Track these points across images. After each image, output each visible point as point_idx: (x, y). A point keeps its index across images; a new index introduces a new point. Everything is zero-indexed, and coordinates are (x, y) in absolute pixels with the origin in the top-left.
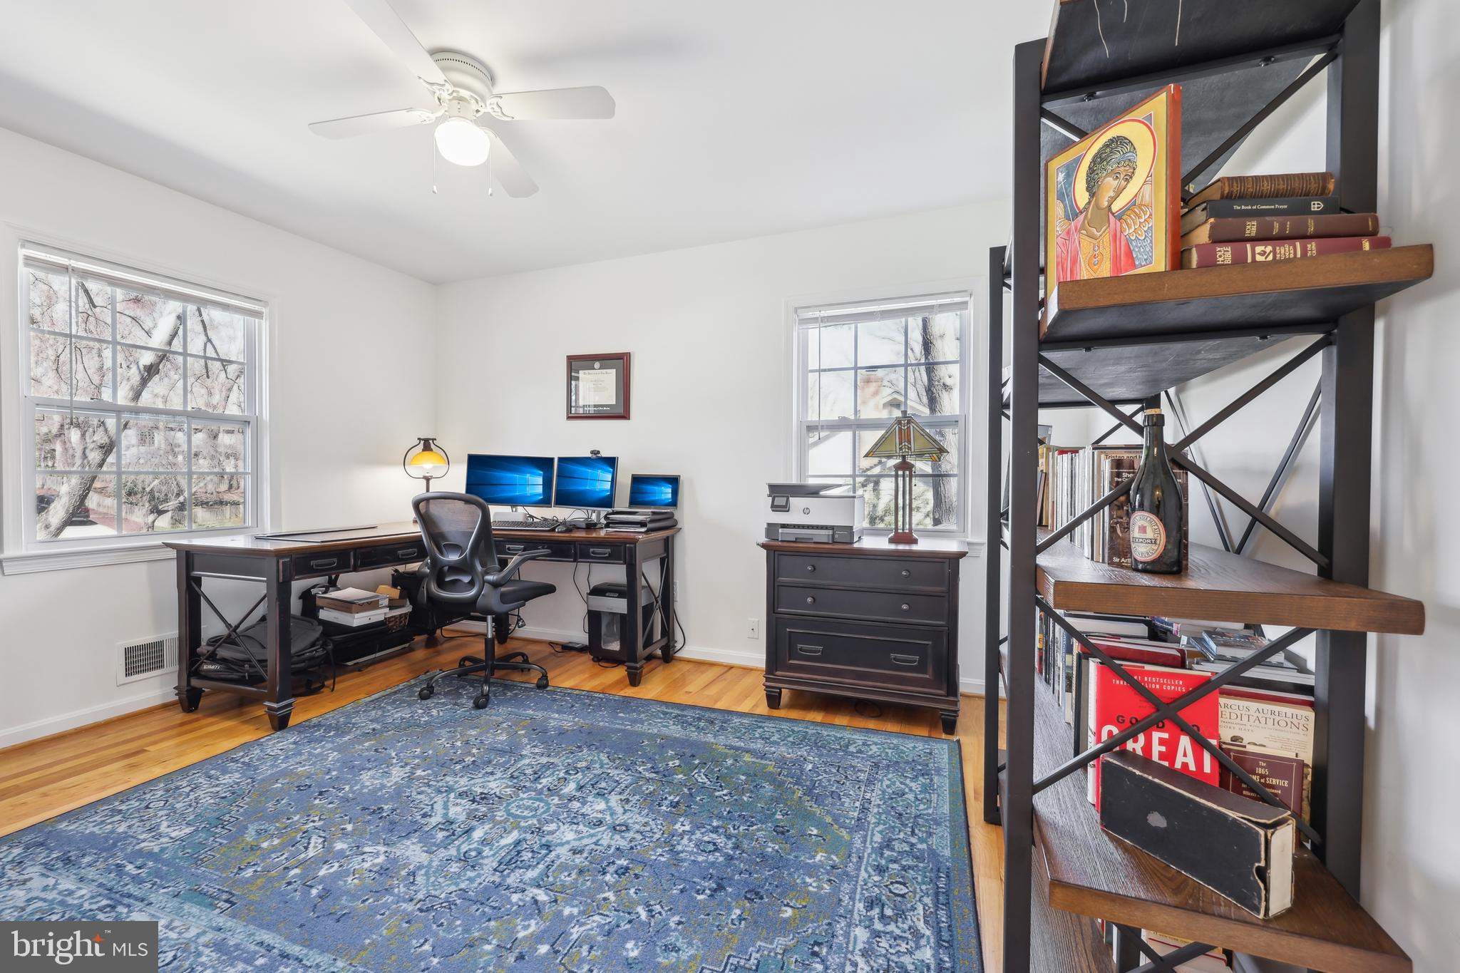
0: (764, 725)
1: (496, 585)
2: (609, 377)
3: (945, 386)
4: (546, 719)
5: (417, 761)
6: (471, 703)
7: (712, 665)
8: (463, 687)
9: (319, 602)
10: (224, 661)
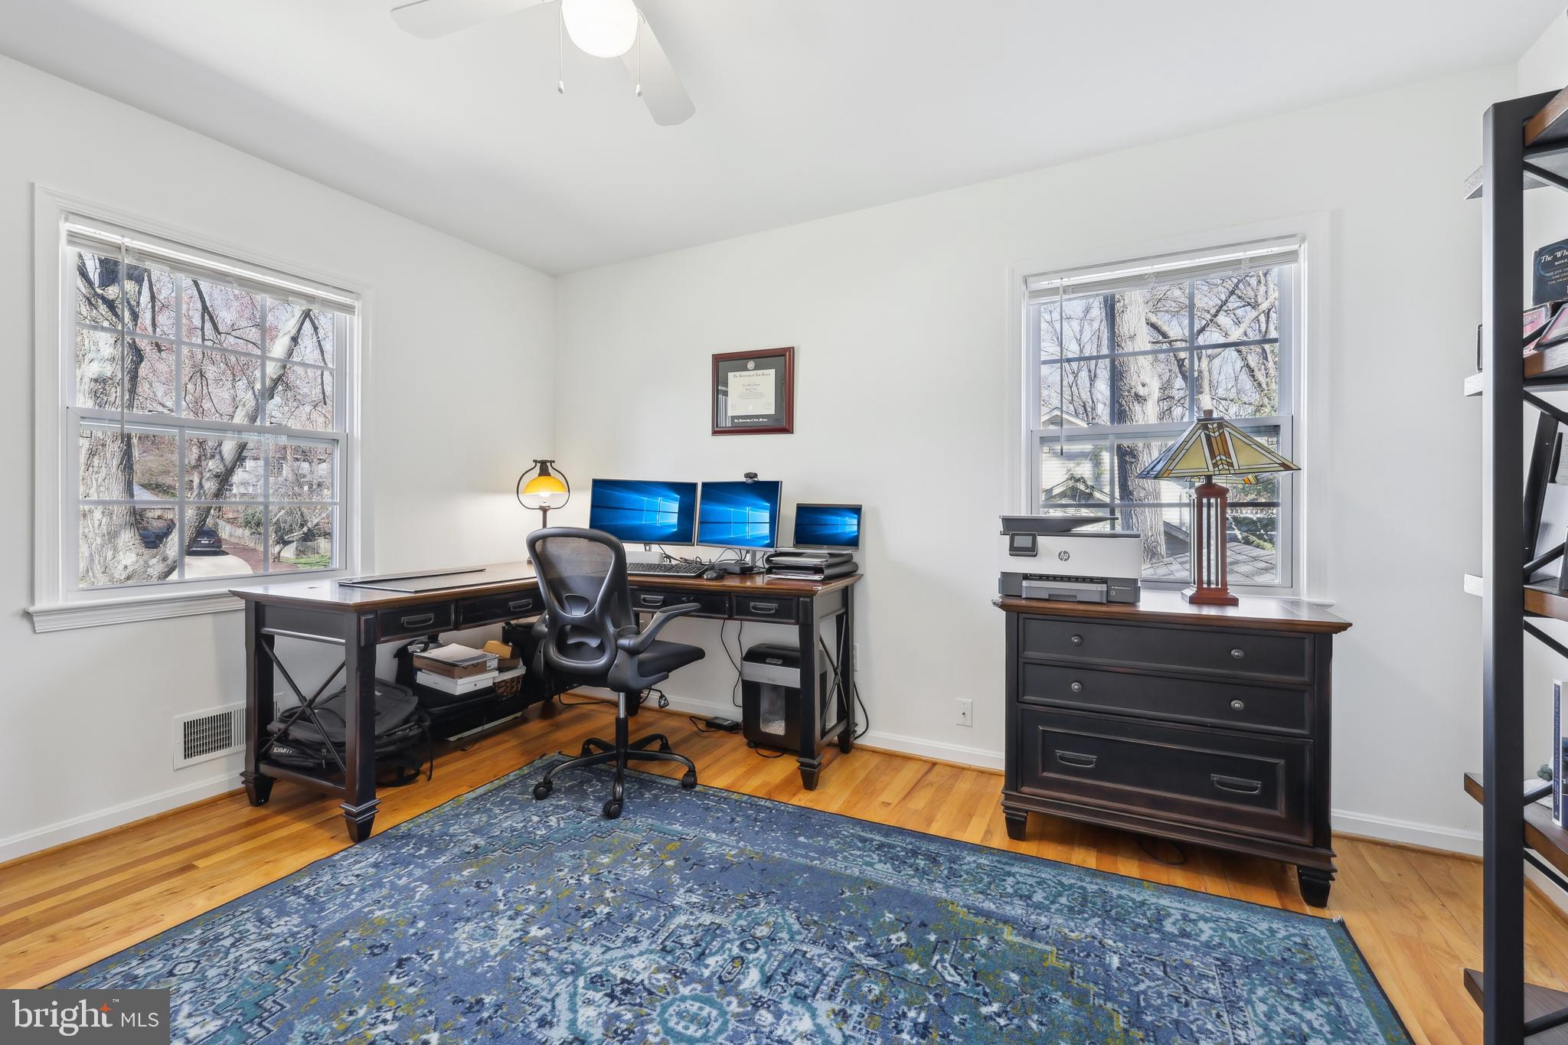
0: (1014, 869)
1: (632, 652)
2: (766, 380)
3: (1137, 396)
4: (700, 842)
5: (532, 908)
6: (599, 809)
7: (907, 758)
8: (589, 781)
9: (416, 663)
10: (297, 743)
